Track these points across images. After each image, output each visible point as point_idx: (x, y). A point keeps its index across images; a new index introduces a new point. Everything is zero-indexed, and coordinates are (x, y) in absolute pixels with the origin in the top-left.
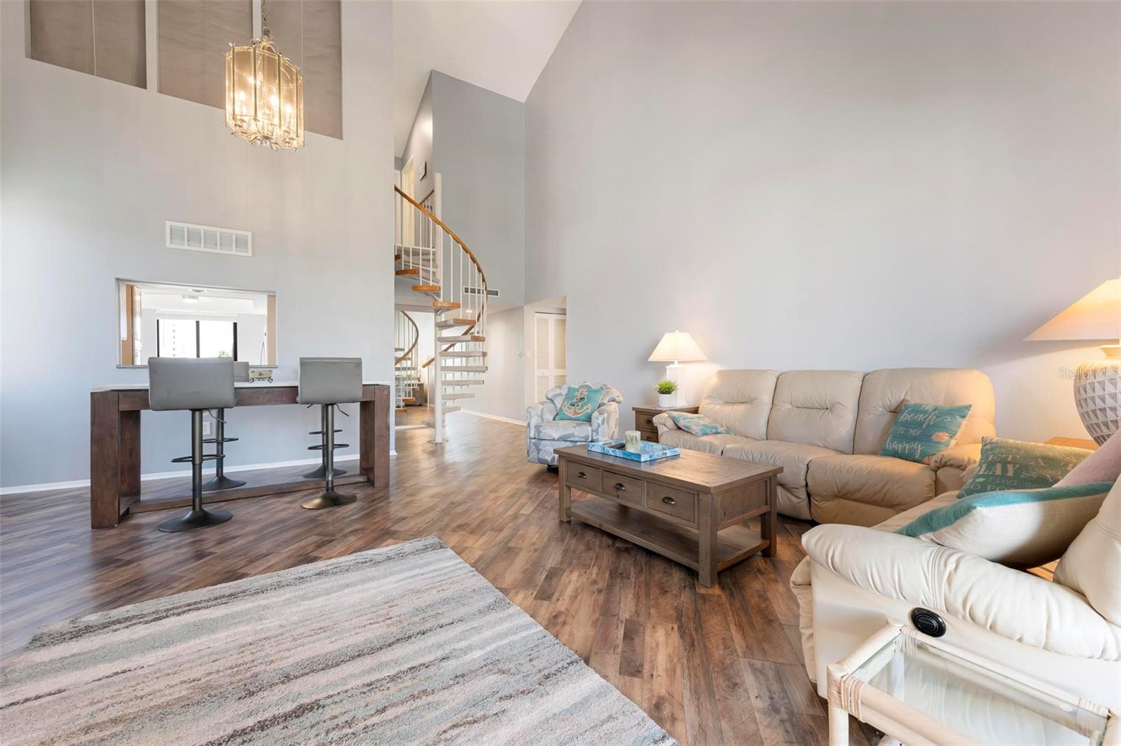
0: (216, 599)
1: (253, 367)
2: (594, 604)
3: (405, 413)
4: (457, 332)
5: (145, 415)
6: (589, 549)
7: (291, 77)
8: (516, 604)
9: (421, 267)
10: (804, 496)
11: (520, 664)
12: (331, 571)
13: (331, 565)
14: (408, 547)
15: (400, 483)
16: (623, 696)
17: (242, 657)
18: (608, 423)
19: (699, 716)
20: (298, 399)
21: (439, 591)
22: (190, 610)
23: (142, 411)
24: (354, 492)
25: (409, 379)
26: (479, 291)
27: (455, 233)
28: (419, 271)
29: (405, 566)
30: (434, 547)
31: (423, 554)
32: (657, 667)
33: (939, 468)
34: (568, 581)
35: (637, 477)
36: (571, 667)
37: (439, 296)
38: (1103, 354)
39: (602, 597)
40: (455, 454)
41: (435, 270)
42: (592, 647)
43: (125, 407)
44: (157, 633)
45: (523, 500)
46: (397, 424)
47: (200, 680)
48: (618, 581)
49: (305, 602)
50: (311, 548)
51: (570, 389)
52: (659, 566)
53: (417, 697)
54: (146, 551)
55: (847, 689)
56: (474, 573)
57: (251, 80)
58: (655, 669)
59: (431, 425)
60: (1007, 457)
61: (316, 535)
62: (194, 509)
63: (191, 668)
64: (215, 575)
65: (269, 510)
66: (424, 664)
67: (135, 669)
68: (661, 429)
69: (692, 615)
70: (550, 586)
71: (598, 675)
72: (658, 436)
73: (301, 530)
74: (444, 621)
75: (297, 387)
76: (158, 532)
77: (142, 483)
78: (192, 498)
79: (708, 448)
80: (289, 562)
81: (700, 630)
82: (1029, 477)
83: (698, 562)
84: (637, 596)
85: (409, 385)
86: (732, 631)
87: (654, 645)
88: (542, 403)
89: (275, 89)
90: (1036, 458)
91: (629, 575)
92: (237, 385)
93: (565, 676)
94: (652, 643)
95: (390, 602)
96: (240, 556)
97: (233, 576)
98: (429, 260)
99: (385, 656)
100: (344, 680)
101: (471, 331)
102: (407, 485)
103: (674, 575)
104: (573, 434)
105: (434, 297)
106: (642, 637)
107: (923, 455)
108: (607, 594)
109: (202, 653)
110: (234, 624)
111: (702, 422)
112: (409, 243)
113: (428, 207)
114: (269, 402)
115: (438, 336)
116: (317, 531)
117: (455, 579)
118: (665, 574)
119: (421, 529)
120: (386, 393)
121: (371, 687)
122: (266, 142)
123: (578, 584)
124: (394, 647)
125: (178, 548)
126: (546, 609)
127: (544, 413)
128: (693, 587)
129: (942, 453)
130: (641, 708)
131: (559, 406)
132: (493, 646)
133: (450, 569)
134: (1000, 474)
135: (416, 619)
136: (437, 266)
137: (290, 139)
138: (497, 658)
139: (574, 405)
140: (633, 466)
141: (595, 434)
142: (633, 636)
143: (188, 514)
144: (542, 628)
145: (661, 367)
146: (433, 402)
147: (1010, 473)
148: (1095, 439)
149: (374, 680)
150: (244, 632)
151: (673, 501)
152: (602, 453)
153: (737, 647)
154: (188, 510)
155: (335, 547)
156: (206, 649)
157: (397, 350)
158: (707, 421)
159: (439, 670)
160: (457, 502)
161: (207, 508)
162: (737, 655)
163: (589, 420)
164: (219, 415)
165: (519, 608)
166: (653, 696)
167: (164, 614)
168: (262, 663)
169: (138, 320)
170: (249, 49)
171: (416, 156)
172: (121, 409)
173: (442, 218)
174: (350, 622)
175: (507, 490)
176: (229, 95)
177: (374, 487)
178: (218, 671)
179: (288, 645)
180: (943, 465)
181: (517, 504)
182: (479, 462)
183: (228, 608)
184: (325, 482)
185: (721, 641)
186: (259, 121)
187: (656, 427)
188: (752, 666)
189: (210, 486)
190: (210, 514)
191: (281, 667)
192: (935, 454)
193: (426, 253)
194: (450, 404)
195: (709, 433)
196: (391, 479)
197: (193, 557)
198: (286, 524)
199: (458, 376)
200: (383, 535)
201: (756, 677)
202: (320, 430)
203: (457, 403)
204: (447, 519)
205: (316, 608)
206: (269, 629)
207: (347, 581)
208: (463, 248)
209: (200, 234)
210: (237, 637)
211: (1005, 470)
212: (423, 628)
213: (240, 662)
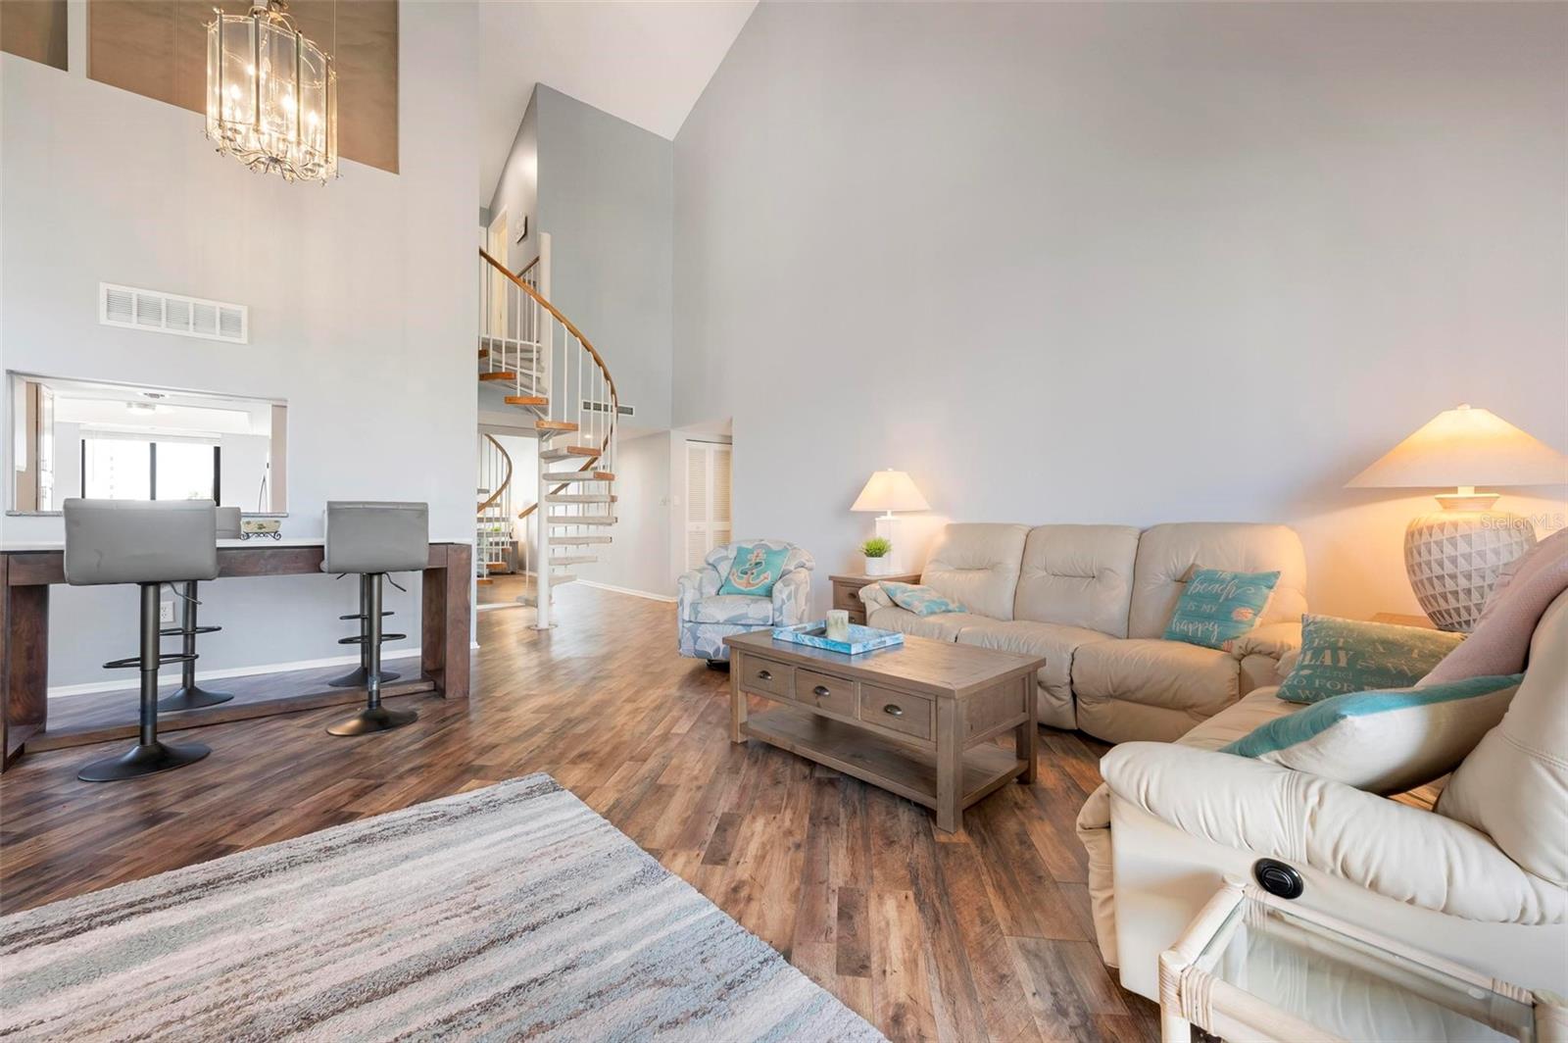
0: (180, 892)
1: (247, 515)
2: (791, 867)
3: (490, 586)
4: (572, 466)
5: (56, 591)
6: (777, 783)
7: (318, 69)
8: (675, 874)
9: (519, 370)
10: (1068, 697)
11: (687, 969)
12: (378, 836)
13: (379, 825)
14: (504, 791)
15: (486, 692)
16: (845, 1008)
17: (227, 990)
18: (796, 599)
19: (957, 1029)
20: (324, 565)
21: (555, 859)
22: (132, 914)
23: (52, 587)
24: (414, 706)
25: (498, 535)
26: (606, 406)
27: (571, 322)
28: (515, 375)
29: (498, 822)
30: (543, 790)
31: (528, 802)
32: (890, 958)
33: (1244, 656)
34: (749, 834)
35: (847, 677)
36: (766, 969)
37: (545, 412)
38: (1439, 506)
39: (801, 855)
40: (566, 646)
41: (539, 375)
42: (793, 934)
43: (19, 579)
44: (70, 958)
45: (675, 713)
46: (480, 601)
47: (148, 1036)
48: (823, 828)
49: (338, 889)
50: (345, 798)
51: (740, 550)
52: (879, 806)
53: (528, 1037)
54: (56, 816)
55: (1191, 989)
56: (608, 827)
57: (250, 69)
58: (888, 961)
59: (531, 603)
60: (1338, 641)
61: (355, 777)
62: (143, 742)
63: (133, 1016)
64: (178, 850)
65: (272, 740)
66: (537, 980)
67: (27, 1027)
68: (871, 607)
69: (932, 875)
70: (724, 841)
71: (806, 977)
72: (865, 616)
73: (328, 770)
74: (566, 906)
75: (322, 547)
76: (78, 782)
77: (49, 703)
78: (139, 724)
79: (937, 631)
80: (308, 823)
81: (945, 898)
82: (1367, 667)
83: (936, 797)
84: (852, 851)
85: (497, 544)
86: (989, 895)
87: (883, 924)
88: (700, 571)
89: (290, 87)
90: (1373, 642)
91: (838, 819)
92: (221, 543)
93: (758, 983)
94: (879, 922)
95: (476, 882)
96: (224, 817)
97: (212, 850)
98: (531, 360)
99: (470, 971)
100: (405, 1016)
101: (593, 465)
102: (496, 694)
103: (901, 815)
104: (747, 614)
105: (538, 415)
106: (865, 914)
107: (1222, 638)
108: (809, 849)
109: (154, 988)
110: (212, 933)
111: (927, 596)
112: (499, 333)
113: (529, 282)
114: (275, 570)
115: (544, 472)
116: (356, 770)
117: (579, 839)
118: (889, 816)
119: (522, 762)
120: (464, 555)
121: (451, 1024)
122: (274, 168)
123: (765, 838)
124: (487, 954)
125: (112, 809)
126: (720, 878)
127: (704, 584)
128: (929, 834)
129: (1248, 636)
130: (874, 1025)
131: (724, 574)
132: (645, 942)
133: (570, 823)
134: (1330, 664)
135: (521, 906)
136: (543, 368)
137: (314, 164)
138: (652, 961)
139: (746, 573)
140: (840, 660)
141: (777, 614)
142: (851, 913)
143: (133, 751)
144: (714, 909)
145: (870, 518)
146: (534, 569)
147: (1343, 663)
148: (1430, 615)
149: (454, 1012)
150: (229, 946)
151: (899, 710)
152: (794, 643)
153: (1000, 920)
154: (130, 744)
155: (384, 795)
156: (160, 980)
157: (480, 491)
158: (934, 595)
159: (561, 987)
160: (576, 718)
161: (164, 740)
162: (1001, 933)
163: (769, 594)
164: (188, 590)
165: (680, 879)
166: (888, 1003)
167: (85, 924)
168: (261, 998)
169: (47, 441)
170: (246, 20)
171: (512, 208)
172: (10, 584)
173: (551, 299)
174: (411, 918)
175: (651, 698)
176: (212, 91)
177: (444, 697)
178: (183, 1018)
179: (308, 963)
180: (1249, 652)
181: (668, 717)
182: (607, 657)
183: (202, 907)
184: (367, 693)
185: (976, 912)
186: (263, 134)
187: (864, 604)
188: (1022, 947)
189: (172, 704)
190: (170, 748)
191: (295, 1002)
192: (1238, 637)
193: (526, 350)
194: (560, 571)
195: (937, 610)
196: (471, 686)
197: (140, 823)
198: (302, 761)
199: (572, 530)
200: (462, 774)
201: (1030, 964)
202: (358, 613)
203: (572, 570)
204: (561, 745)
205: (355, 897)
206: (274, 938)
207: (405, 850)
208: (583, 343)
209: (159, 304)
210: (216, 956)
211: (1335, 659)
212: (533, 920)
213: (222, 998)
